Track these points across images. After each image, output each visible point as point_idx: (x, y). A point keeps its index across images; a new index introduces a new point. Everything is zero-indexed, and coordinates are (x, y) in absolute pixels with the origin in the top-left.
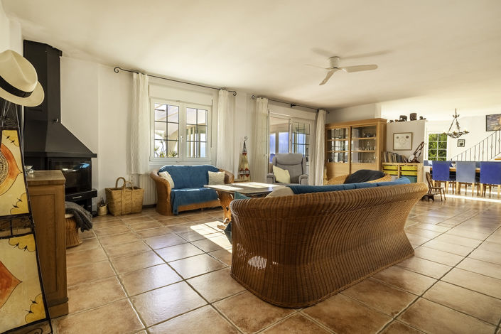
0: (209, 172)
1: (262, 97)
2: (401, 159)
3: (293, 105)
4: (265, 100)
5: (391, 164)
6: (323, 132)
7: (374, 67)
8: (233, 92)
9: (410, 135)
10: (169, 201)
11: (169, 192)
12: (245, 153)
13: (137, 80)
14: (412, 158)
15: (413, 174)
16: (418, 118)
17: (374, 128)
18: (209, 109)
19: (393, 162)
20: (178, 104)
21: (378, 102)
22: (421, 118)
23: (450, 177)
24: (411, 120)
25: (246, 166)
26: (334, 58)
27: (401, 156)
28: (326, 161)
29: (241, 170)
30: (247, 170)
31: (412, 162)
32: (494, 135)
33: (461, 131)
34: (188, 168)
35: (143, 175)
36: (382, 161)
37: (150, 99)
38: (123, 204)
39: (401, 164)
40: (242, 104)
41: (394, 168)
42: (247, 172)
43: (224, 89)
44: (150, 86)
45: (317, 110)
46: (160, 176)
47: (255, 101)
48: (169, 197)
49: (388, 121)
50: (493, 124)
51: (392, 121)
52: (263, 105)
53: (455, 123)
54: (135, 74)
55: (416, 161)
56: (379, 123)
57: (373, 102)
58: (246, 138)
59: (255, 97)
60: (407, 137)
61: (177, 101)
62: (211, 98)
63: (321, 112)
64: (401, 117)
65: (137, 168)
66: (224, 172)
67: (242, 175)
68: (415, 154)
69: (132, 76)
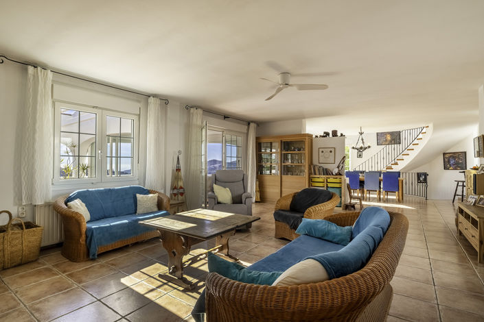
0: (138, 195)
1: (197, 107)
2: (327, 172)
3: (226, 117)
4: (200, 111)
5: (319, 176)
6: (255, 145)
7: (324, 87)
8: (165, 101)
9: (333, 150)
10: (83, 243)
11: (84, 230)
12: (178, 170)
13: (34, 76)
14: (336, 171)
15: (338, 185)
16: (339, 134)
17: (302, 142)
18: (136, 118)
19: (320, 174)
20: (95, 110)
21: (304, 118)
22: (342, 135)
23: (360, 185)
24: (333, 136)
25: (181, 184)
26: (285, 74)
27: (326, 169)
28: (257, 173)
29: (174, 188)
30: (181, 188)
31: (336, 175)
32: (385, 149)
33: (366, 146)
34: (109, 192)
35: (41, 206)
36: (310, 174)
37: (54, 103)
38: (6, 253)
39: (327, 176)
40: (175, 115)
41: (321, 180)
42: (181, 191)
43: (155, 96)
44: (55, 86)
45: (248, 122)
46: (70, 208)
47: (189, 112)
48: (84, 236)
49: (314, 136)
50: (382, 139)
51: (317, 136)
52: (197, 117)
53: (361, 138)
54: (31, 69)
55: (339, 174)
56: (307, 138)
57: (300, 118)
58: (180, 152)
59: (188, 106)
60: (331, 152)
61: (94, 107)
62: (138, 105)
63: (252, 125)
64: (325, 133)
65: (31, 196)
66: (156, 195)
67: (175, 195)
68: (338, 167)
69: (26, 70)
